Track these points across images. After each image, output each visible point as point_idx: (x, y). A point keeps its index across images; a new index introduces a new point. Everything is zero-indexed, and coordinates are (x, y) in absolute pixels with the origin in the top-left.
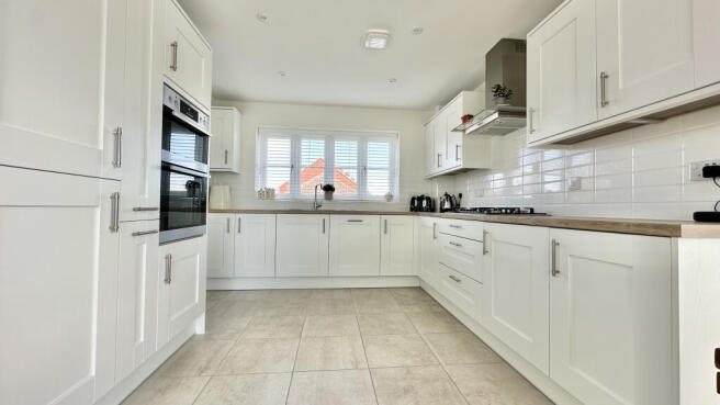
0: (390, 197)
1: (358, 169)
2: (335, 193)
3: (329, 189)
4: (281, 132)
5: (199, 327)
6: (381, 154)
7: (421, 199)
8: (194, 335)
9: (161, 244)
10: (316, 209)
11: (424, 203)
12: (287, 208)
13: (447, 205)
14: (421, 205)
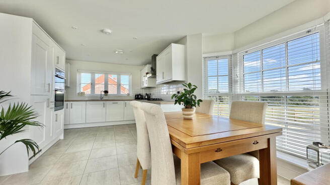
0: (129, 94)
1: (117, 85)
2: (109, 93)
3: (106, 92)
4: (87, 71)
5: (62, 137)
6: (125, 80)
7: (138, 95)
8: (60, 140)
9: (55, 111)
10: (101, 99)
11: (139, 96)
12: (90, 99)
13: (146, 97)
14: (138, 97)
